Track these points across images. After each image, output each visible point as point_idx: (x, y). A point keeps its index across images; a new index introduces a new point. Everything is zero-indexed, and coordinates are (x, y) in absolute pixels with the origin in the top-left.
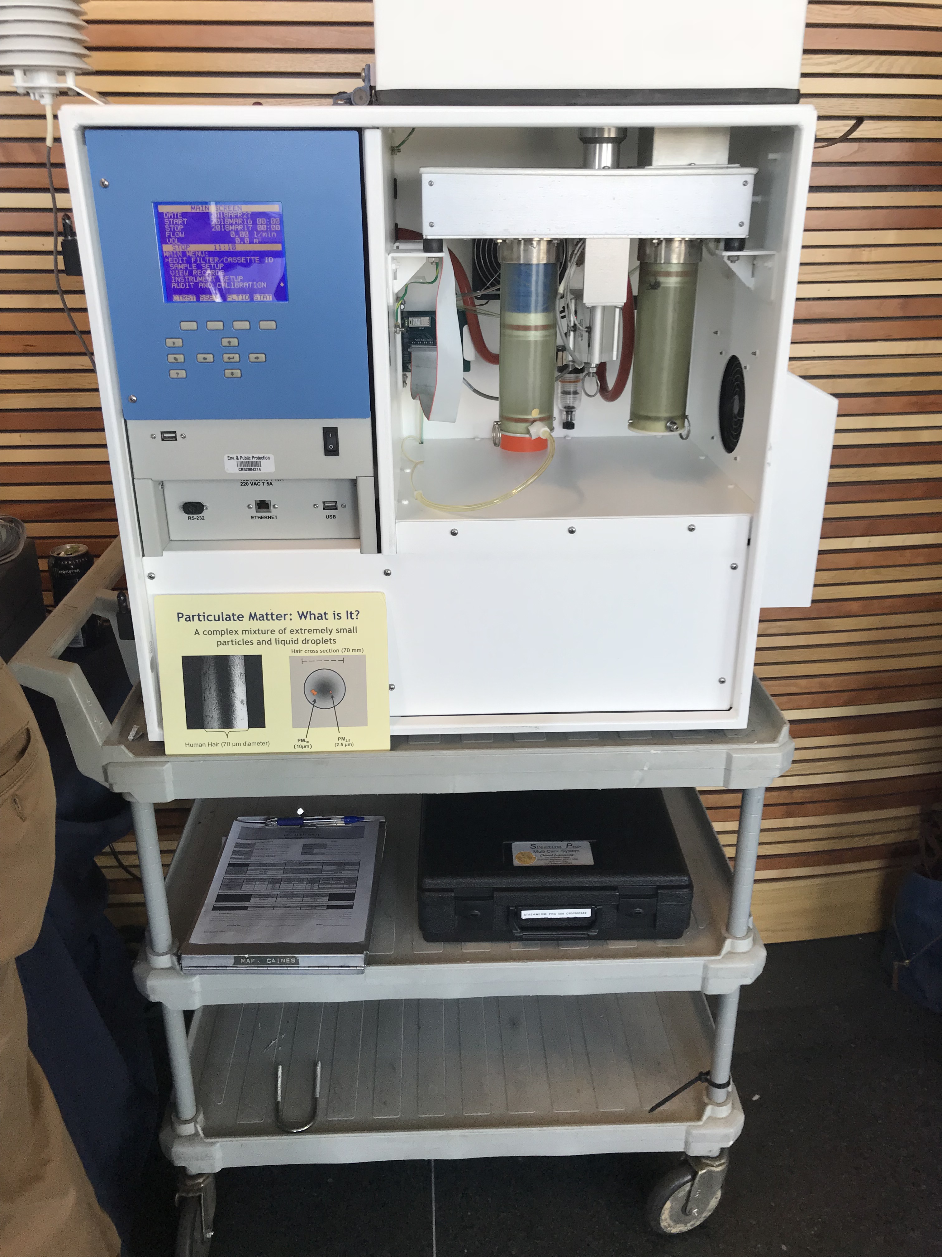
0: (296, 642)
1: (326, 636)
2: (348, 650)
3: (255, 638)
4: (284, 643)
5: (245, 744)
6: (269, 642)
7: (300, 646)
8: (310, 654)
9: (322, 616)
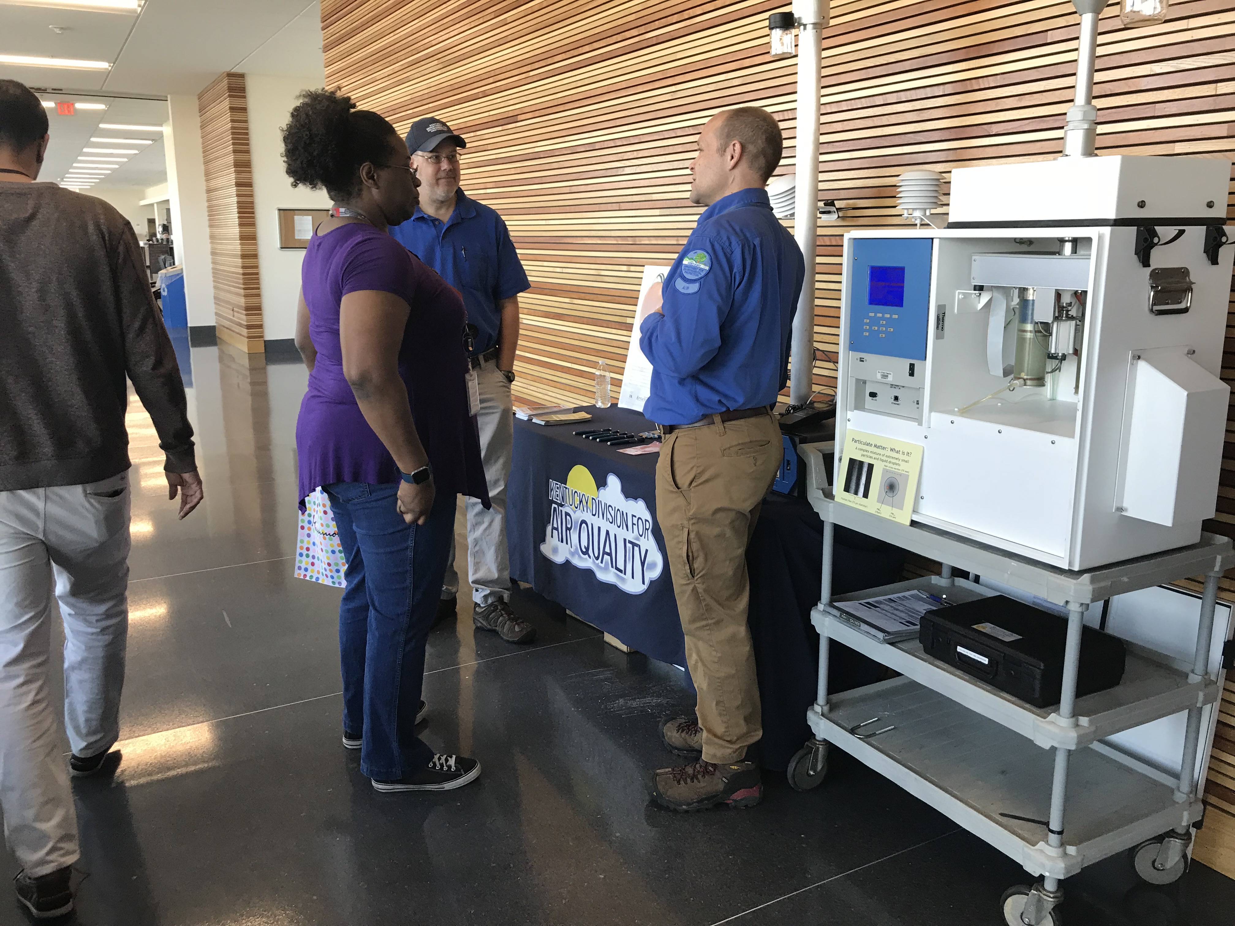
0: (886, 461)
1: (897, 462)
2: (903, 470)
3: (874, 456)
4: (883, 461)
5: (860, 504)
6: (878, 459)
7: (887, 464)
8: (890, 469)
9: (898, 452)
